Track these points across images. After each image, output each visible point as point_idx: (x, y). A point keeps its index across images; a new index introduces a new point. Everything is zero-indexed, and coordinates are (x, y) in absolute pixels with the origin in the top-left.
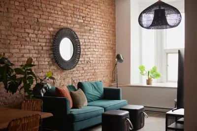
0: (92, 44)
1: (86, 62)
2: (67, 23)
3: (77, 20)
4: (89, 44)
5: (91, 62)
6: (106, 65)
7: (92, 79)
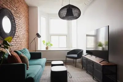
0: (20, 26)
1: (17, 36)
2: (7, 6)
3: (13, 7)
4: (19, 25)
5: (20, 37)
6: (26, 39)
7: (20, 48)
